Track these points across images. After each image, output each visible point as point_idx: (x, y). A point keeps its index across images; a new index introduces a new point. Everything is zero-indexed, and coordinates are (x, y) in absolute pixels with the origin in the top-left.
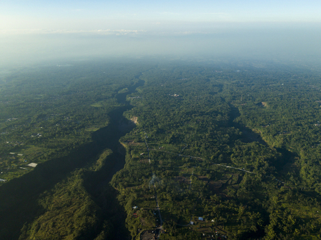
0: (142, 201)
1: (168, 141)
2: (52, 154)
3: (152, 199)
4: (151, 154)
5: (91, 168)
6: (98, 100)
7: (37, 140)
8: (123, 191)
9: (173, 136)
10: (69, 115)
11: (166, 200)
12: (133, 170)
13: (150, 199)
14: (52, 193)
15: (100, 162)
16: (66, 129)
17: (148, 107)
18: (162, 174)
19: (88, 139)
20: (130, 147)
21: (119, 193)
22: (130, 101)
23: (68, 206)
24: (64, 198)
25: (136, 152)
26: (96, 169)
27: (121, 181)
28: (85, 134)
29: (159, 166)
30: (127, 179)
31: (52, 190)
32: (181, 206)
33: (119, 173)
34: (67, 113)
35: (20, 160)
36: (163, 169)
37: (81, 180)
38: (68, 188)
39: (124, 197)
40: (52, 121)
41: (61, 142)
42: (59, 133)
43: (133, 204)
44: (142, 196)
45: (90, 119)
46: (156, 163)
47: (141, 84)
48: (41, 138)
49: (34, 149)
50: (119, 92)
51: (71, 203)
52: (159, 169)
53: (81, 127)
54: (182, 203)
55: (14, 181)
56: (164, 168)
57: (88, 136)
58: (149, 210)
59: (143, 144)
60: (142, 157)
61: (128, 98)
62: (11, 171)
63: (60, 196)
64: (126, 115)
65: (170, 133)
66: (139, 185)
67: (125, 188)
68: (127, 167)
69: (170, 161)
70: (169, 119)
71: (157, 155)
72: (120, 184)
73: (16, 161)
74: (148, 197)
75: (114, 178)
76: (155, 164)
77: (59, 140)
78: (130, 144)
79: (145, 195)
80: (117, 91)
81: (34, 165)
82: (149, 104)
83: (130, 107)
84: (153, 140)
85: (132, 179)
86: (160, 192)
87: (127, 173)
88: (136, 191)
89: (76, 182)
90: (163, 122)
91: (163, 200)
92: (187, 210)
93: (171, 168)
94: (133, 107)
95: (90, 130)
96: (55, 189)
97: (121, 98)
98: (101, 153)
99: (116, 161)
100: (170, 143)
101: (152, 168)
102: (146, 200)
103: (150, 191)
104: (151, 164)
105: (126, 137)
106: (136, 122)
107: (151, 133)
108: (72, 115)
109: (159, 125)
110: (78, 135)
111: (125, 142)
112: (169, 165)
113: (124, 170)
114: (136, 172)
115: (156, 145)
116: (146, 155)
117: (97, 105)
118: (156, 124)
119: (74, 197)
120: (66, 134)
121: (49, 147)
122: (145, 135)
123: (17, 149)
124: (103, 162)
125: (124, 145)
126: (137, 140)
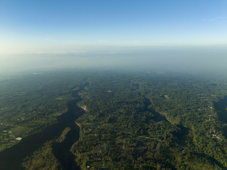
0: (92, 162)
1: (107, 121)
2: (32, 131)
3: (99, 161)
4: (96, 130)
5: (57, 140)
6: (60, 95)
7: (21, 122)
8: (79, 156)
9: (110, 118)
10: (42, 105)
11: (109, 161)
12: (85, 141)
13: (98, 161)
14: (32, 158)
15: (63, 136)
16: (40, 115)
17: (93, 99)
18: (105, 144)
19: (55, 121)
20: (82, 126)
21: (77, 157)
22: (80, 96)
23: (43, 167)
24: (40, 161)
25: (86, 129)
26: (61, 141)
27: (78, 149)
28: (53, 117)
29: (103, 138)
30: (82, 147)
31: (32, 156)
32: (119, 165)
33: (76, 143)
34: (41, 104)
35: (10, 135)
37: (51, 149)
38: (43, 154)
39: (80, 160)
40: (31, 109)
41: (37, 123)
42: (36, 117)
43: (87, 165)
44: (92, 159)
45: (56, 108)
46: (100, 136)
47: (87, 84)
48: (24, 121)
49: (19, 128)
50: (73, 90)
51: (45, 165)
52: (103, 140)
53: (50, 113)
54: (119, 163)
56: (106, 139)
57: (55, 119)
58: (97, 168)
59: (90, 124)
60: (90, 133)
61: (79, 94)
62: (4, 143)
63: (37, 160)
64: (78, 104)
65: (108, 116)
66: (89, 151)
67: (81, 153)
68: (81, 139)
69: (109, 134)
70: (106, 107)
71: (101, 131)
72: (77, 151)
73: (8, 137)
74: (97, 159)
75: (73, 147)
77: (35, 121)
78: (82, 123)
79: (94, 158)
80: (72, 89)
81: (19, 139)
82: (93, 97)
83: (81, 100)
84: (97, 121)
85: (85, 147)
86: (104, 156)
87: (81, 143)
88: (88, 155)
89: (47, 150)
90: (103, 109)
91: (106, 161)
92: (123, 168)
93: (110, 140)
94: (83, 99)
95: (56, 115)
96: (34, 155)
98: (64, 130)
99: (74, 135)
100: (108, 123)
101: (98, 139)
102: (95, 161)
103: (98, 155)
104: (97, 137)
105: (79, 119)
106: (85, 109)
107: (95, 116)
108: (44, 105)
110: (48, 118)
111: (79, 122)
112: (109, 138)
113: (79, 141)
114: (87, 142)
115: (100, 124)
116: (94, 131)
117: (60, 98)
118: (99, 110)
119: (47, 160)
120: (41, 117)
121: (29, 127)
122: (91, 118)
123: (8, 128)
124: (65, 136)
125: (79, 125)
126: (87, 121)
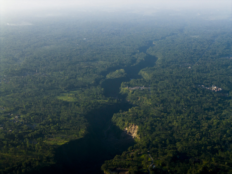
6: (71, 88)
9: (205, 168)
10: (19, 112)
17: (160, 107)
19: (48, 158)
22: (126, 95)
28: (44, 148)
34: (17, 109)
41: (3, 158)
45: (54, 123)
47: (149, 62)
50: (108, 76)
53: (37, 136)
57: (49, 154)
61: (124, 89)
64: (118, 120)
65: (199, 162)
70: (198, 135)
80: (104, 73)
82: (162, 101)
83: (126, 106)
90: (187, 140)
94: (131, 106)
95: (52, 143)
97: (111, 88)
105: (115, 161)
106: (134, 135)
107: (162, 159)
108: (24, 113)
109: (178, 144)
110: (32, 149)
117: (68, 98)
118: (173, 142)
120: (13, 145)
122: (150, 162)
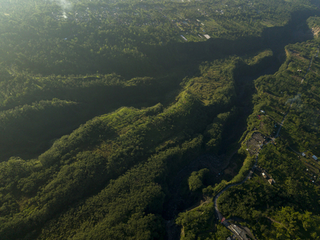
0: (271, 110)
2: (224, 33)
3: (281, 115)
4: (309, 75)
5: (246, 61)
7: (219, 16)
8: (260, 93)
11: (294, 122)
12: (281, 81)
13: (279, 113)
14: (210, 65)
15: (256, 59)
16: (244, 15)
18: (306, 100)
19: (258, 33)
20: (292, 58)
21: (256, 93)
23: (216, 81)
24: (215, 73)
25: (294, 66)
26: (250, 63)
27: (264, 84)
28: (258, 26)
29: (309, 91)
30: (270, 85)
31: (211, 63)
32: (304, 136)
33: (267, 77)
35: (201, 28)
36: (311, 96)
37: (234, 66)
38: (222, 67)
39: (259, 98)
40: (237, 2)
41: (235, 26)
42: (237, 16)
43: (263, 108)
44: (274, 106)
45: (271, 13)
46: (308, 86)
48: (222, 16)
49: (213, 23)
51: (219, 79)
52: (307, 94)
53: (258, 18)
54: (307, 135)
55: (192, 43)
56: (313, 95)
57: (260, 30)
58: (272, 120)
59: (307, 61)
60: (297, 74)
62: (193, 34)
63: (214, 70)
64: (310, 21)
66: (277, 96)
67: (264, 92)
68: (277, 75)
72: (261, 86)
73: (198, 29)
75: (260, 78)
76: (305, 87)
77: (234, 23)
78: (294, 55)
79: (277, 108)
81: (208, 37)
85: (275, 88)
86: (292, 113)
87: (274, 80)
88: (272, 100)
89: (229, 66)
91: (290, 120)
92: (307, 143)
95: (264, 24)
96: (213, 63)
98: (262, 51)
101: (301, 89)
102: (276, 112)
103: (284, 107)
104: (302, 85)
105: (295, 46)
106: (316, 34)
108: (256, 2)
110: (252, 25)
111: (291, 50)
113: (273, 76)
114: (282, 84)
116: (303, 73)
119: (222, 76)
120: (243, 20)
121: (224, 26)
122: (316, 53)
123: (203, 18)
124: (259, 60)
125: (288, 54)
126: (304, 54)
